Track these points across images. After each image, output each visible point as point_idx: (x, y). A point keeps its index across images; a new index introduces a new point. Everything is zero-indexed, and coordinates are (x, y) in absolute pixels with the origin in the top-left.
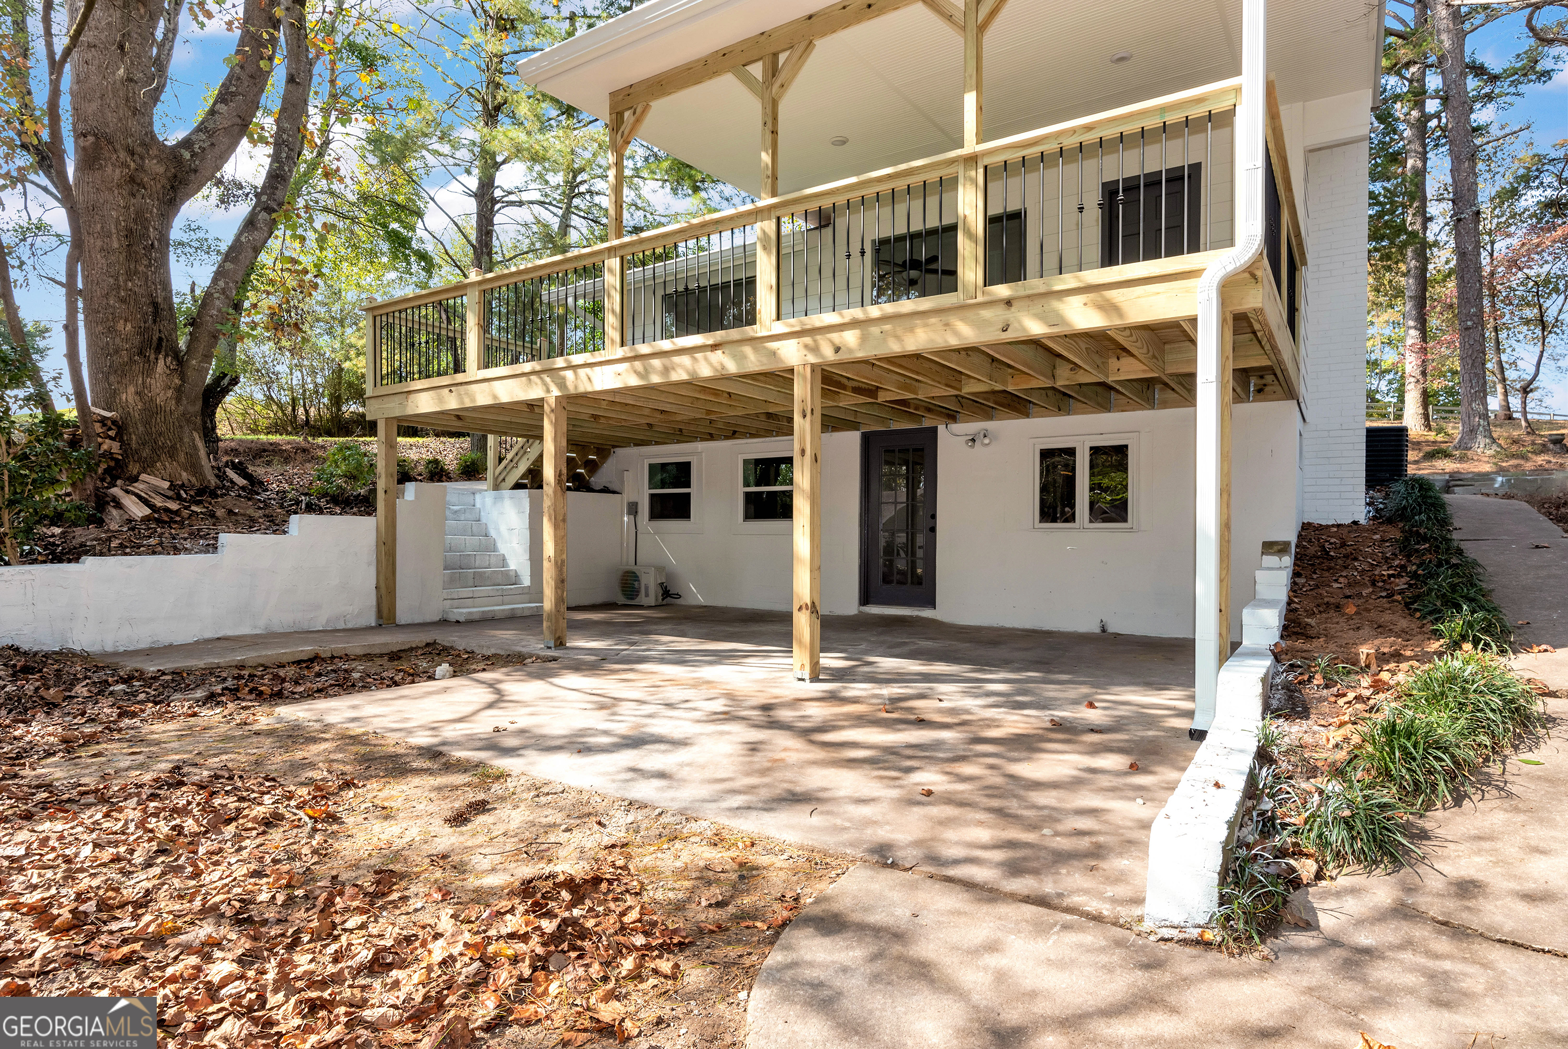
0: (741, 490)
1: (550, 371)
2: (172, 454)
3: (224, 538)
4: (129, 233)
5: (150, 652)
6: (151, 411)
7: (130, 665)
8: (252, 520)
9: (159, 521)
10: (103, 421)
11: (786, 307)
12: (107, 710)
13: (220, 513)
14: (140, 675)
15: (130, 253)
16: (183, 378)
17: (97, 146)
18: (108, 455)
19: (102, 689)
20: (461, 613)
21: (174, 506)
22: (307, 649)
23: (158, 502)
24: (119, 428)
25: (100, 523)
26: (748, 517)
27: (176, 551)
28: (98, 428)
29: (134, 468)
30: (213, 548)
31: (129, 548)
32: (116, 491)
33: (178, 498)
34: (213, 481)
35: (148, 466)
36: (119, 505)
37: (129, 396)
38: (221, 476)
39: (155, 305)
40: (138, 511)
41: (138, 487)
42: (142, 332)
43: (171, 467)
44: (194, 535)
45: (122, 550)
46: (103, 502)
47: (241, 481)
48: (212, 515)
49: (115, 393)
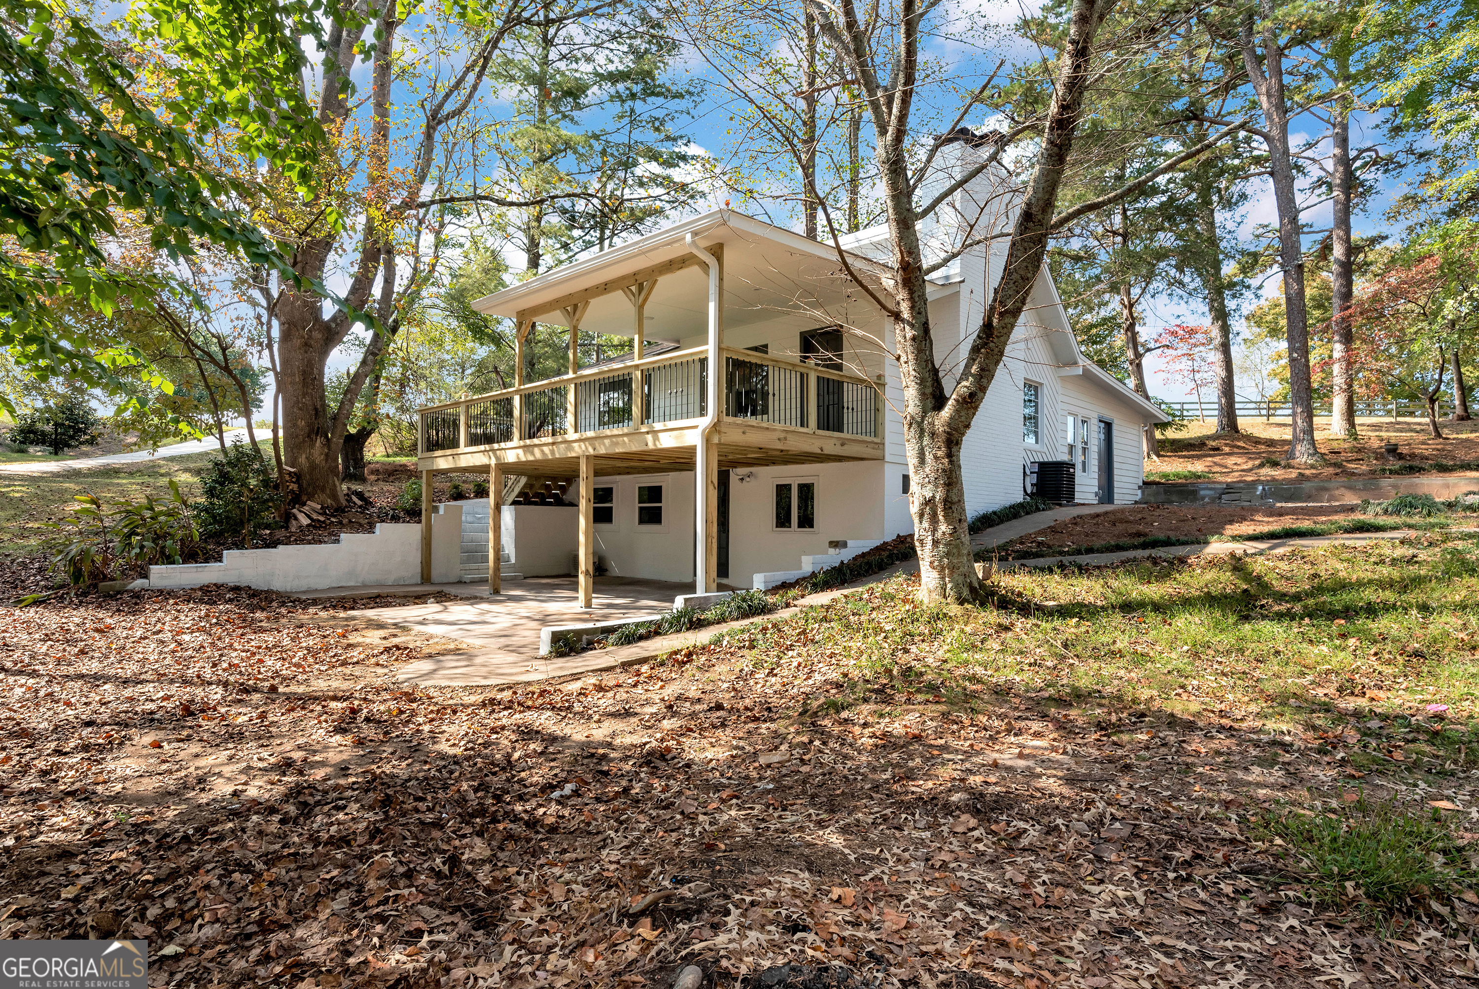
0: (638, 505)
1: (493, 450)
2: (323, 490)
3: (343, 536)
4: (304, 373)
5: (304, 592)
6: (313, 467)
7: (295, 596)
8: (361, 525)
9: (315, 527)
10: (290, 473)
11: (582, 422)
12: (283, 610)
13: (345, 521)
14: (299, 600)
15: (305, 383)
16: (329, 449)
17: (289, 329)
18: (292, 491)
19: (283, 604)
20: (468, 577)
21: (322, 518)
22: (376, 591)
23: (315, 516)
24: (298, 477)
25: (287, 528)
26: (641, 521)
27: (320, 542)
28: (287, 478)
29: (304, 498)
30: (337, 541)
31: (299, 541)
32: (295, 511)
33: (324, 514)
34: (344, 503)
35: (311, 497)
36: (296, 519)
37: (302, 459)
38: (349, 500)
39: (316, 409)
40: (305, 521)
41: (306, 509)
42: (310, 425)
43: (323, 497)
44: (330, 534)
45: (296, 542)
46: (288, 517)
47: (359, 503)
48: (341, 523)
49: (296, 459)
